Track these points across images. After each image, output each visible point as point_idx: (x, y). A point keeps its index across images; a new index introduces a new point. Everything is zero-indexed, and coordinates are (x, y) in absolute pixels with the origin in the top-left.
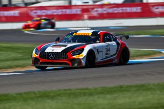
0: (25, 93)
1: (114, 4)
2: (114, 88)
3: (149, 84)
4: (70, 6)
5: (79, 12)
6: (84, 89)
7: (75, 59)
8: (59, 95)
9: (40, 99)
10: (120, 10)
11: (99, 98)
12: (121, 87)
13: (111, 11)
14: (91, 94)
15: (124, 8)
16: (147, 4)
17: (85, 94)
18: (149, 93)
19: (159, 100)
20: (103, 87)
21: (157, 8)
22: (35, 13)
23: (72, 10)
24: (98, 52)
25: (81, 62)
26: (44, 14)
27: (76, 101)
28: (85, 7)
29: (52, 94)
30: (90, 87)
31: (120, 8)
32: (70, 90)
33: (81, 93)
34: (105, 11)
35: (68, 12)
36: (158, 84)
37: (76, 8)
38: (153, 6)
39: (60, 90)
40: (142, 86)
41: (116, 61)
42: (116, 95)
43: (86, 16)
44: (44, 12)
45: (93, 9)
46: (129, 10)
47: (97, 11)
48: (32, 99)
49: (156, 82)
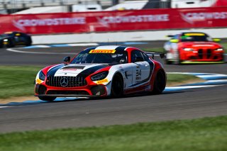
0: (8, 134)
1: (131, 10)
2: (130, 127)
3: (179, 121)
4: (70, 14)
5: (82, 22)
6: (90, 129)
7: (96, 85)
8: (55, 137)
9: (28, 143)
10: (139, 19)
11: (110, 140)
12: (141, 125)
13: (126, 19)
14: (99, 136)
15: (145, 16)
16: (177, 10)
17: (91, 135)
18: (179, 133)
19: (193, 143)
20: (116, 126)
21: (190, 16)
22: (22, 23)
23: (73, 19)
24: (126, 75)
25: (105, 89)
26: (34, 25)
27: (78, 145)
28: (91, 15)
29: (45, 136)
30: (98, 126)
31: (140, 16)
32: (70, 129)
33: (86, 133)
34: (118, 19)
35: (67, 21)
36: (193, 121)
37: (77, 17)
38: (185, 13)
39: (56, 130)
40: (170, 123)
41: (150, 87)
42: (135, 137)
43: (92, 28)
44: (34, 23)
45: (101, 17)
46: (151, 18)
47: (107, 20)
48: (18, 142)
49: (189, 118)
